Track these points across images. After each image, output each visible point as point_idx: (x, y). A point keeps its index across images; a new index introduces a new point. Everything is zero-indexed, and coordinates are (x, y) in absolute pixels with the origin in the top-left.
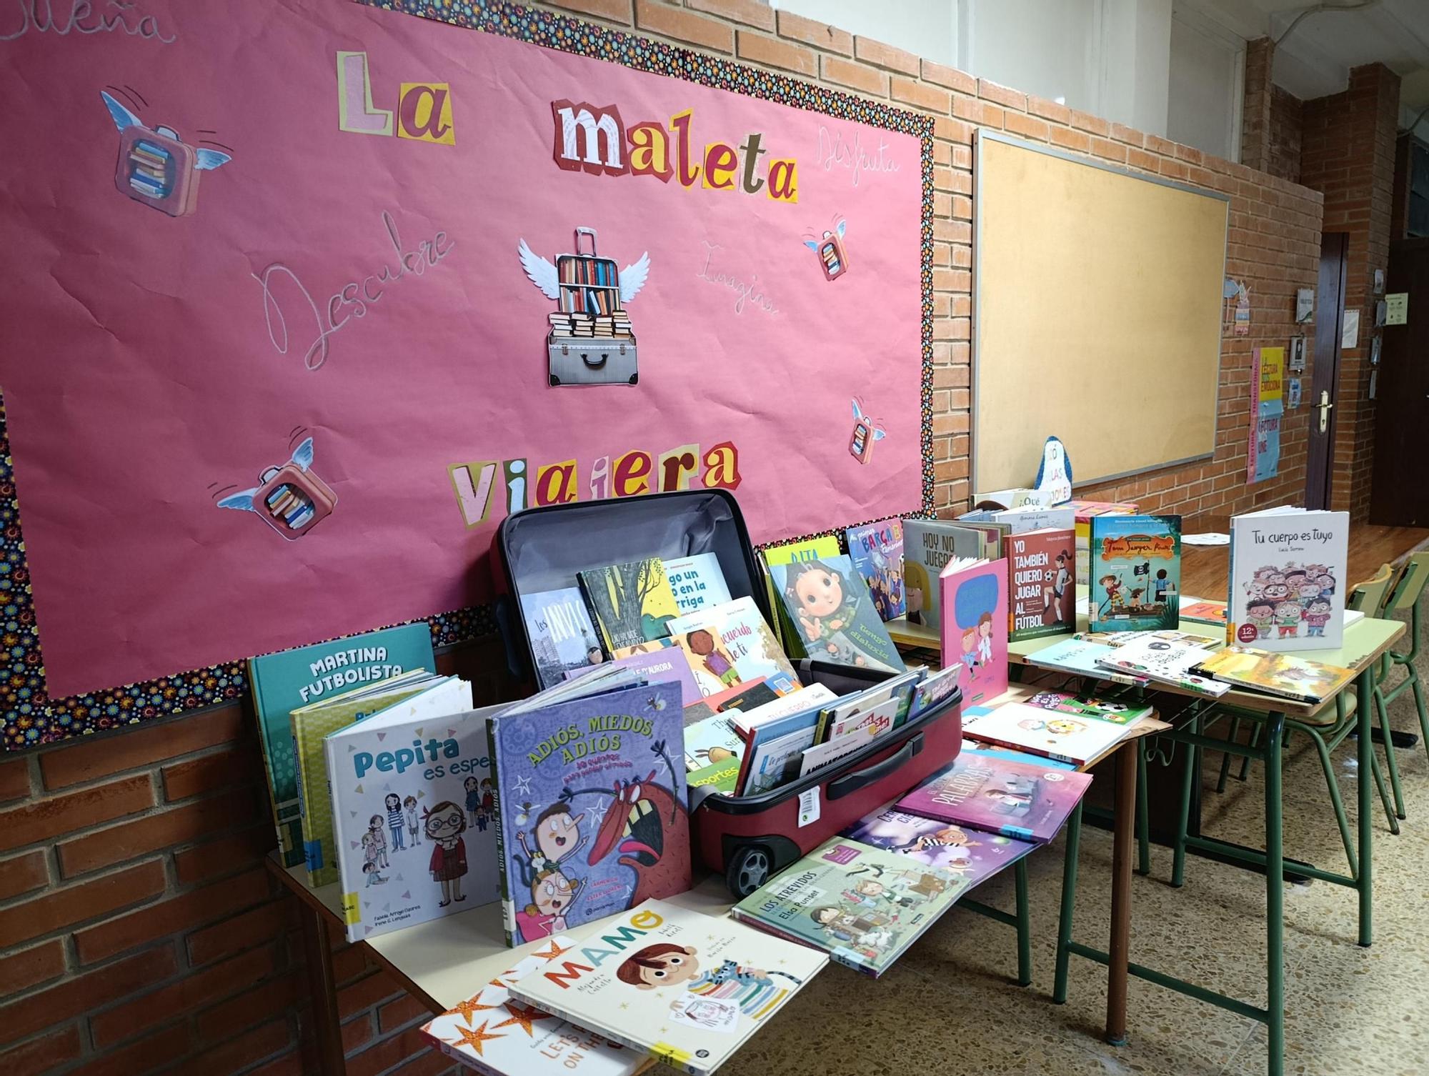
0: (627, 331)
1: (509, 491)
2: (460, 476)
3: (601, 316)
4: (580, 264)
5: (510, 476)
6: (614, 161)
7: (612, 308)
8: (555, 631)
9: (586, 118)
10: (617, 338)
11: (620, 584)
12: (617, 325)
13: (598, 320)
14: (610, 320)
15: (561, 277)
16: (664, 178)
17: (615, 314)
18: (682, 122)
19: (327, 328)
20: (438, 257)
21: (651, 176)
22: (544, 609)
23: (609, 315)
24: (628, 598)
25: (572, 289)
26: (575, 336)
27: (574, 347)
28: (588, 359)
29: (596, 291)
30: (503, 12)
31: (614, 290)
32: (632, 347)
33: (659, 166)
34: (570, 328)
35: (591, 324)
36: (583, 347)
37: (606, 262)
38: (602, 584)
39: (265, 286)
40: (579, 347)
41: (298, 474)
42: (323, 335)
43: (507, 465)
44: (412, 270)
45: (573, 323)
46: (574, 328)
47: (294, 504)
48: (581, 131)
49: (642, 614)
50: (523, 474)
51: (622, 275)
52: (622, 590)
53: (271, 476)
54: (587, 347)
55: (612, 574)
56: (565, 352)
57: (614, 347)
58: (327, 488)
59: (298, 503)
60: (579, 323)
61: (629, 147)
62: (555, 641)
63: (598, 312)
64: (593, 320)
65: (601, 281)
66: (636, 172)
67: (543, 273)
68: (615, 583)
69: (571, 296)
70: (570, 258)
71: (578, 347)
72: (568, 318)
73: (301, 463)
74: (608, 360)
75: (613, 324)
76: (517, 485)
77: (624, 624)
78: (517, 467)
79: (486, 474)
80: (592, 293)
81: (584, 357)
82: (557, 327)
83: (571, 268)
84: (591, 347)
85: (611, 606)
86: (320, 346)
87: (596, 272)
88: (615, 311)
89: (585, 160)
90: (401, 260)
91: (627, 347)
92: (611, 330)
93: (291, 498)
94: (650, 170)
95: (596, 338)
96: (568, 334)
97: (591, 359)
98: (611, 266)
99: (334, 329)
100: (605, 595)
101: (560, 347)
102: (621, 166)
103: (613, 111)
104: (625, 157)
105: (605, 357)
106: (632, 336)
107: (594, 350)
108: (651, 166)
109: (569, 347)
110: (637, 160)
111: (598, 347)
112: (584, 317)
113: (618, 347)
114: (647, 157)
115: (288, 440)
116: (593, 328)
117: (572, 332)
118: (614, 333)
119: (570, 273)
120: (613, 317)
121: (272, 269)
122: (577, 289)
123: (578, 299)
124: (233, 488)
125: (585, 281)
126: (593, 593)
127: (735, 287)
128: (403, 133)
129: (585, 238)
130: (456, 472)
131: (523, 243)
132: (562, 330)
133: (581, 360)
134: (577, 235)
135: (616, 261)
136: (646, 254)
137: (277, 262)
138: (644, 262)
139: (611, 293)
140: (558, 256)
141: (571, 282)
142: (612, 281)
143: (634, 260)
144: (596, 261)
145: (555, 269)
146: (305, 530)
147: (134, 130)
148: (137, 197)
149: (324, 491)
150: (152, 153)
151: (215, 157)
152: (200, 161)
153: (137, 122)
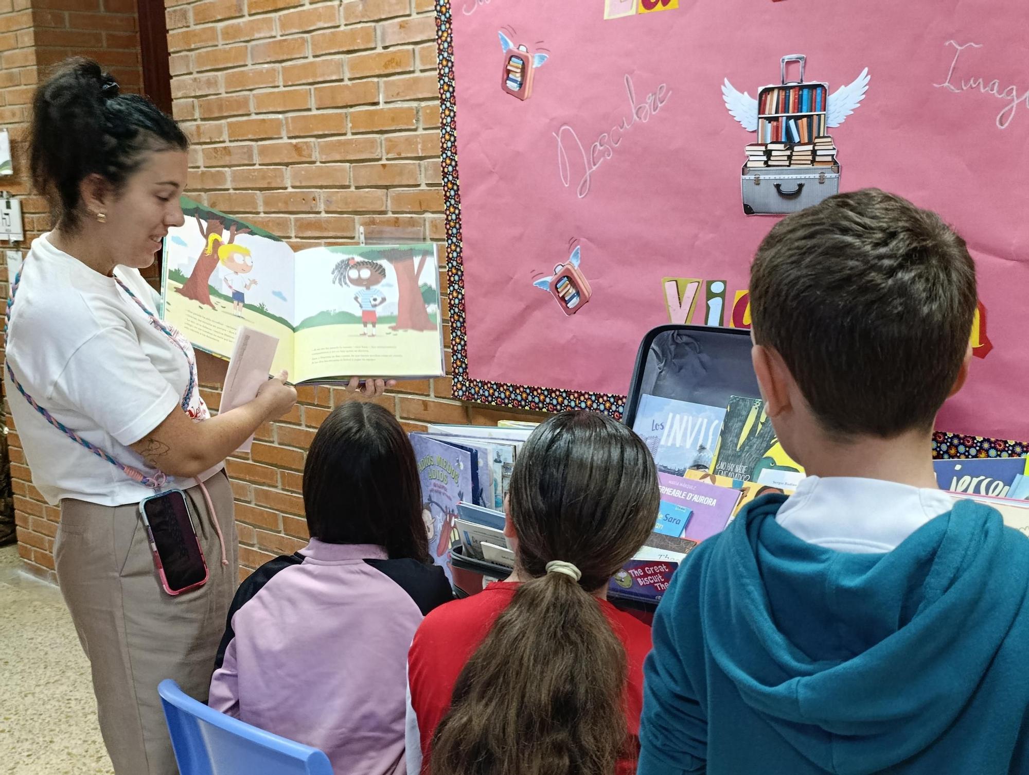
0: (829, 159)
1: (708, 308)
2: (670, 289)
3: (800, 144)
4: (782, 94)
5: (710, 295)
7: (815, 134)
8: (669, 435)
10: (816, 166)
11: (763, 419)
12: (819, 153)
13: (796, 148)
14: (810, 147)
15: (761, 108)
17: (817, 141)
19: (590, 168)
20: (660, 105)
22: (671, 415)
23: (810, 142)
24: (761, 435)
25: (770, 119)
26: (768, 166)
27: (767, 177)
28: (782, 188)
29: (797, 119)
31: (819, 116)
32: (834, 175)
34: (765, 158)
35: (788, 153)
36: (777, 177)
37: (813, 87)
38: (744, 413)
39: (559, 140)
40: (772, 177)
41: (573, 271)
42: (588, 173)
43: (709, 284)
44: (640, 118)
45: (768, 153)
46: (769, 159)
47: (570, 291)
49: (768, 454)
50: (722, 295)
51: (832, 99)
52: (760, 426)
53: (559, 269)
54: (782, 177)
55: (761, 408)
56: (757, 182)
57: (812, 176)
59: (572, 291)
60: (774, 153)
62: (662, 442)
63: (797, 139)
64: (791, 149)
65: (805, 108)
67: (742, 107)
68: (758, 417)
69: (769, 127)
70: (772, 89)
71: (774, 176)
72: (763, 148)
73: (574, 263)
74: (804, 189)
75: (814, 152)
76: (716, 304)
77: (740, 456)
78: (717, 287)
79: (690, 290)
80: (792, 122)
81: (778, 186)
82: (751, 158)
83: (772, 100)
84: (786, 177)
85: (738, 436)
86: (586, 181)
87: (800, 99)
88: (818, 137)
90: (634, 111)
91: (827, 175)
92: (810, 158)
93: (569, 286)
95: (792, 167)
96: (761, 164)
97: (785, 189)
98: (819, 91)
99: (594, 168)
100: (740, 424)
101: (752, 177)
105: (801, 186)
106: (835, 163)
107: (789, 179)
109: (762, 177)
111: (794, 176)
112: (781, 147)
113: (817, 176)
115: (567, 246)
116: (790, 158)
117: (766, 163)
118: (813, 161)
119: (771, 104)
120: (815, 145)
121: (563, 128)
122: (776, 119)
123: (777, 130)
124: (541, 274)
125: (786, 110)
126: (729, 417)
127: (1000, 92)
128: (642, 9)
129: (792, 67)
130: (667, 285)
131: (726, 81)
132: (757, 161)
133: (774, 190)
134: (783, 65)
135: (826, 84)
136: (866, 70)
137: (565, 124)
138: (862, 80)
139: (815, 119)
140: (760, 89)
141: (771, 111)
142: (818, 106)
143: (850, 78)
144: (802, 88)
145: (756, 103)
146: (575, 310)
147: (510, 51)
148: (509, 92)
149: (585, 284)
150: (516, 63)
151: (542, 58)
152: (535, 63)
153: (511, 45)
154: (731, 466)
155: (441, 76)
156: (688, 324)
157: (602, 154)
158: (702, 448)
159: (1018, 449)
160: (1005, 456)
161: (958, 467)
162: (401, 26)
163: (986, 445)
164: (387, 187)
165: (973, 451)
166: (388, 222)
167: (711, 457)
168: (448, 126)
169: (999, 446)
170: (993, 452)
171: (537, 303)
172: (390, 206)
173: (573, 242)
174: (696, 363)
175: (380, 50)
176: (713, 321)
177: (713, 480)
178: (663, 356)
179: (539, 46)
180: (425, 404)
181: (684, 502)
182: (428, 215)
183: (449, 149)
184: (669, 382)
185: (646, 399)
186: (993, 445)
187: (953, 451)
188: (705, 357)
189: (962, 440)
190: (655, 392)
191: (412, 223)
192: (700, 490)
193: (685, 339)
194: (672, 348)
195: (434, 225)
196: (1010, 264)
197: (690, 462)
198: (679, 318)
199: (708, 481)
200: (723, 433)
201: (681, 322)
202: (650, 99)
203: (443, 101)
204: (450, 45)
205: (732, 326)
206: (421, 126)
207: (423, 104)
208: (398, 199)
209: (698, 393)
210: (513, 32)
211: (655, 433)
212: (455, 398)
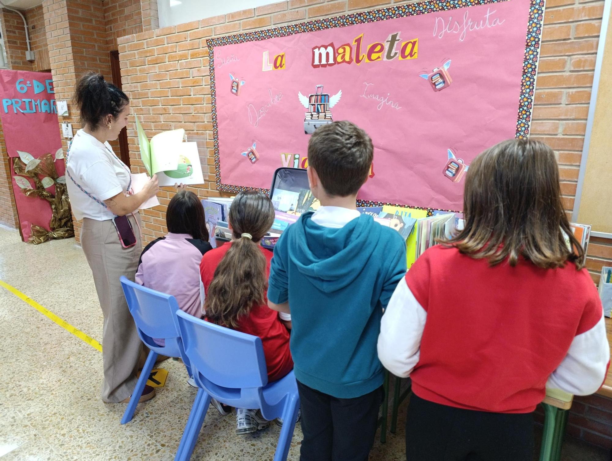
0: (330, 117)
1: (294, 162)
2: (283, 156)
3: (321, 113)
4: (316, 97)
5: (295, 159)
6: (331, 61)
7: (326, 110)
8: (282, 201)
9: (323, 50)
10: (326, 120)
11: (310, 196)
12: (327, 116)
13: (320, 114)
14: (324, 114)
15: (310, 101)
16: (349, 63)
17: (326, 112)
18: (358, 41)
19: (258, 118)
20: (280, 99)
21: (344, 63)
23: (324, 112)
24: (309, 201)
25: (313, 105)
26: (312, 119)
27: (311, 123)
28: (316, 126)
29: (320, 105)
30: (300, 27)
33: (347, 58)
34: (311, 117)
35: (318, 115)
37: (325, 95)
38: (304, 194)
39: (249, 109)
41: (254, 150)
42: (258, 120)
43: (295, 155)
44: (274, 103)
45: (312, 115)
48: (320, 55)
49: (311, 206)
50: (298, 159)
51: (331, 99)
52: (309, 198)
53: (249, 150)
54: (316, 123)
55: (309, 193)
56: (309, 124)
58: (258, 154)
59: (253, 157)
60: (314, 115)
61: (337, 55)
62: (281, 203)
63: (320, 111)
65: (323, 101)
66: (339, 63)
67: (304, 101)
68: (308, 195)
69: (312, 107)
70: (313, 95)
71: (313, 123)
72: (310, 114)
73: (254, 148)
75: (325, 115)
76: (296, 161)
78: (297, 156)
79: (289, 157)
80: (319, 106)
81: (315, 126)
82: (307, 116)
83: (313, 99)
85: (303, 201)
86: (257, 122)
87: (321, 99)
89: (321, 63)
90: (272, 101)
92: (324, 117)
93: (252, 155)
94: (344, 61)
95: (319, 120)
96: (310, 119)
98: (327, 96)
99: (260, 118)
100: (303, 197)
101: (307, 122)
102: (333, 62)
103: (332, 45)
104: (335, 59)
106: (331, 119)
107: (318, 123)
108: (344, 60)
110: (339, 59)
112: (316, 113)
114: (343, 57)
116: (318, 117)
122: (314, 105)
123: (314, 108)
125: (317, 102)
126: (300, 196)
127: (379, 99)
128: (274, 69)
129: (319, 89)
130: (282, 155)
131: (300, 93)
132: (308, 118)
133: (314, 127)
134: (316, 88)
135: (329, 95)
136: (340, 91)
137: (250, 104)
138: (340, 93)
139: (326, 105)
140: (310, 95)
141: (313, 102)
142: (327, 101)
143: (336, 93)
144: (322, 95)
145: (308, 99)
146: (254, 163)
147: (233, 80)
148: (233, 93)
149: (257, 155)
150: (235, 84)
151: (243, 83)
152: (241, 84)
153: (233, 78)
154: (300, 210)
155: (211, 87)
156: (289, 167)
157: (262, 114)
158: (292, 205)
159: (381, 204)
160: (377, 206)
161: (364, 210)
162: (198, 71)
163: (372, 203)
164: (194, 122)
165: (368, 205)
166: (195, 134)
167: (295, 207)
168: (214, 103)
169: (375, 203)
170: (374, 205)
171: (242, 160)
172: (195, 128)
173: (253, 141)
174: (291, 179)
175: (191, 78)
176: (296, 167)
177: (295, 214)
178: (281, 177)
179: (242, 79)
180: (208, 192)
181: (287, 221)
182: (207, 132)
183: (214, 110)
184: (283, 184)
185: (276, 190)
186: (374, 203)
187: (363, 205)
188: (293, 178)
189: (366, 202)
190: (279, 188)
191: (203, 134)
192: (291, 217)
193: (287, 172)
194: (284, 174)
195: (210, 135)
196: (380, 150)
197: (289, 209)
198: (286, 165)
199: (294, 214)
200: (298, 200)
201: (286, 167)
202: (277, 97)
203: (212, 95)
204: (214, 77)
205: (301, 168)
206: (205, 103)
207: (206, 96)
208: (198, 126)
209: (292, 188)
210: (234, 74)
211: (278, 200)
212: (217, 190)
